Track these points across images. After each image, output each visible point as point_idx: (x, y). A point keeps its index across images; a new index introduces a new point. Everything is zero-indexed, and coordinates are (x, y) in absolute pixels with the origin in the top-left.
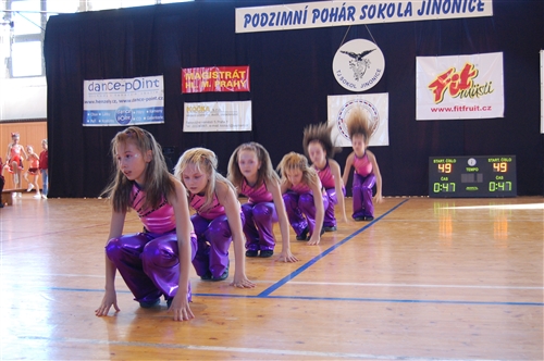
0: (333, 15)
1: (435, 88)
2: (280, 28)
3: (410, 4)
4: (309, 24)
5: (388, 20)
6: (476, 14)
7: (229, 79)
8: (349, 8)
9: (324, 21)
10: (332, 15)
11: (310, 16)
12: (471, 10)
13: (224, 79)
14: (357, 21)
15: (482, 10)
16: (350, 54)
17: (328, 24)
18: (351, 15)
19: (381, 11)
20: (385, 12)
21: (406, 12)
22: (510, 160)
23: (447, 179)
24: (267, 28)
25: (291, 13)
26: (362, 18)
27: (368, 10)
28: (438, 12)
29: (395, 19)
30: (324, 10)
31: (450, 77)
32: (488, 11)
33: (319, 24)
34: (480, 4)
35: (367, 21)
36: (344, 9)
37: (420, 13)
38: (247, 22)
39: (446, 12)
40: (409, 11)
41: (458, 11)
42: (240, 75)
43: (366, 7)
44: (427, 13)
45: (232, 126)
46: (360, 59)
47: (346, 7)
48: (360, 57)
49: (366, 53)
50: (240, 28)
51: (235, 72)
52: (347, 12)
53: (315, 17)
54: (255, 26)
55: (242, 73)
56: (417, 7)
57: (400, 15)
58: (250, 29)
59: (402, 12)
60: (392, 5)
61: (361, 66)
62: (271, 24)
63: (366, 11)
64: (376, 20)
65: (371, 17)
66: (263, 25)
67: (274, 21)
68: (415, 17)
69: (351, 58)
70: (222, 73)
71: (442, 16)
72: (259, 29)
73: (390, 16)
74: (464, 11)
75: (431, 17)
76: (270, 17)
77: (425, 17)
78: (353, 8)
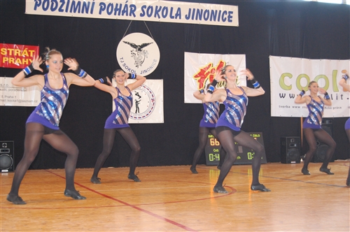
0: (118, 9)
1: (199, 78)
2: (69, 14)
3: (179, 9)
4: (96, 15)
5: (162, 20)
6: (227, 24)
7: (17, 56)
8: (131, 6)
9: (109, 14)
10: (116, 9)
11: (97, 8)
12: (224, 20)
13: (13, 56)
14: (138, 18)
15: (231, 21)
16: (132, 45)
17: (112, 17)
18: (132, 12)
19: (157, 12)
20: (160, 13)
21: (177, 15)
22: (259, 136)
23: (217, 150)
24: (57, 13)
25: (79, 3)
26: (142, 15)
27: (147, 10)
28: (200, 19)
29: (168, 20)
30: (110, 5)
31: (209, 70)
32: (235, 23)
33: (104, 15)
34: (230, 17)
35: (146, 18)
36: (126, 6)
37: (187, 18)
38: (37, 5)
39: (206, 19)
40: (179, 14)
41: (215, 20)
42: (29, 53)
43: (145, 7)
44: (193, 19)
45: (20, 101)
46: (140, 50)
47: (129, 4)
48: (140, 48)
49: (145, 45)
50: (30, 10)
51: (25, 51)
52: (129, 9)
53: (101, 10)
54: (45, 9)
55: (32, 52)
56: (184, 12)
57: (172, 17)
58: (40, 11)
59: (174, 15)
60: (166, 8)
61: (140, 55)
62: (61, 10)
63: (145, 10)
64: (153, 19)
65: (149, 16)
66: (53, 10)
67: (64, 8)
68: (183, 20)
69: (132, 49)
70: (11, 50)
71: (203, 22)
72: (49, 13)
73: (164, 17)
74: (219, 20)
75: (195, 22)
76: (60, 4)
77: (190, 21)
78: (134, 6)
